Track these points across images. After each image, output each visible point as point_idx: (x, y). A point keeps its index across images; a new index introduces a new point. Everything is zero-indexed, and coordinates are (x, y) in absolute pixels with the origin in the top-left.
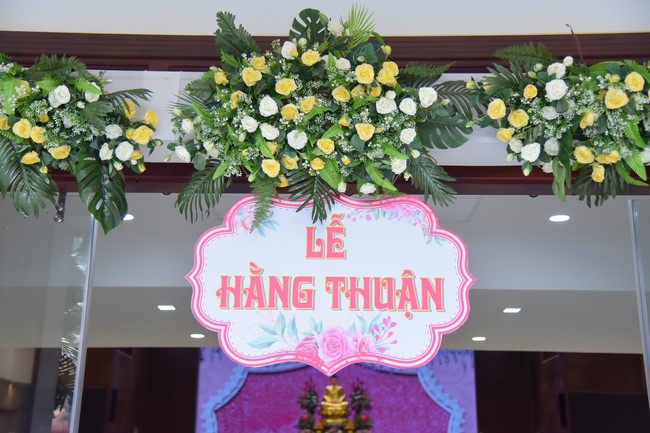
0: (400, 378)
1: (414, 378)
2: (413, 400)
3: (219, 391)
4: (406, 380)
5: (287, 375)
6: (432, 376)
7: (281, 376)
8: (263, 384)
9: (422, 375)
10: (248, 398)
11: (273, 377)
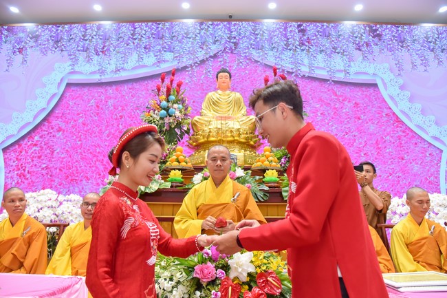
0: (347, 89)
1: (371, 90)
2: (372, 128)
3: (15, 114)
4: (358, 94)
5: (137, 86)
6: (402, 88)
7: (126, 87)
8: (93, 102)
9: (385, 84)
10: (63, 125)
11: (110, 91)
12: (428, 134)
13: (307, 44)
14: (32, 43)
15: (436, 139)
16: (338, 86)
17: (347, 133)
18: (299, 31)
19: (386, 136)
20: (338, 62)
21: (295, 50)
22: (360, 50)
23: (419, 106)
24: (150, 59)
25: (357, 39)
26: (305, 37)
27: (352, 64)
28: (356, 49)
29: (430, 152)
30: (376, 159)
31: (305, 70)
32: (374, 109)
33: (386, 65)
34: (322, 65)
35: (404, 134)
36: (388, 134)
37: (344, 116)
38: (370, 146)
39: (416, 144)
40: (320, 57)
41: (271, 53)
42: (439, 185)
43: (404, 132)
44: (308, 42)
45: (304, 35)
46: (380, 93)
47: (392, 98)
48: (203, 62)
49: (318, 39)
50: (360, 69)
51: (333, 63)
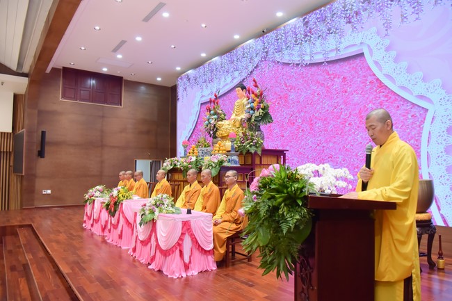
2: (356, 98)
3: (187, 125)
6: (388, 49)
9: (370, 51)
10: (201, 128)
12: (412, 94)
13: (309, 34)
14: (188, 84)
15: (421, 97)
16: (331, 65)
17: (336, 107)
18: (304, 25)
19: (368, 104)
20: (332, 42)
21: (301, 44)
22: (350, 22)
23: (404, 64)
24: (229, 79)
25: (348, 12)
26: (308, 29)
27: (343, 39)
28: (347, 23)
29: (412, 114)
30: (358, 127)
31: (307, 59)
32: (359, 80)
33: (374, 29)
34: (319, 50)
35: (386, 99)
36: (370, 102)
37: (334, 92)
38: (354, 116)
39: (398, 107)
40: (318, 43)
41: (286, 52)
42: (419, 148)
43: (386, 96)
44: (310, 32)
45: (307, 27)
46: (365, 61)
47: (376, 63)
48: (251, 72)
49: (317, 26)
50: (348, 42)
51: (327, 45)
